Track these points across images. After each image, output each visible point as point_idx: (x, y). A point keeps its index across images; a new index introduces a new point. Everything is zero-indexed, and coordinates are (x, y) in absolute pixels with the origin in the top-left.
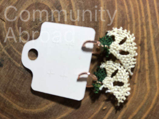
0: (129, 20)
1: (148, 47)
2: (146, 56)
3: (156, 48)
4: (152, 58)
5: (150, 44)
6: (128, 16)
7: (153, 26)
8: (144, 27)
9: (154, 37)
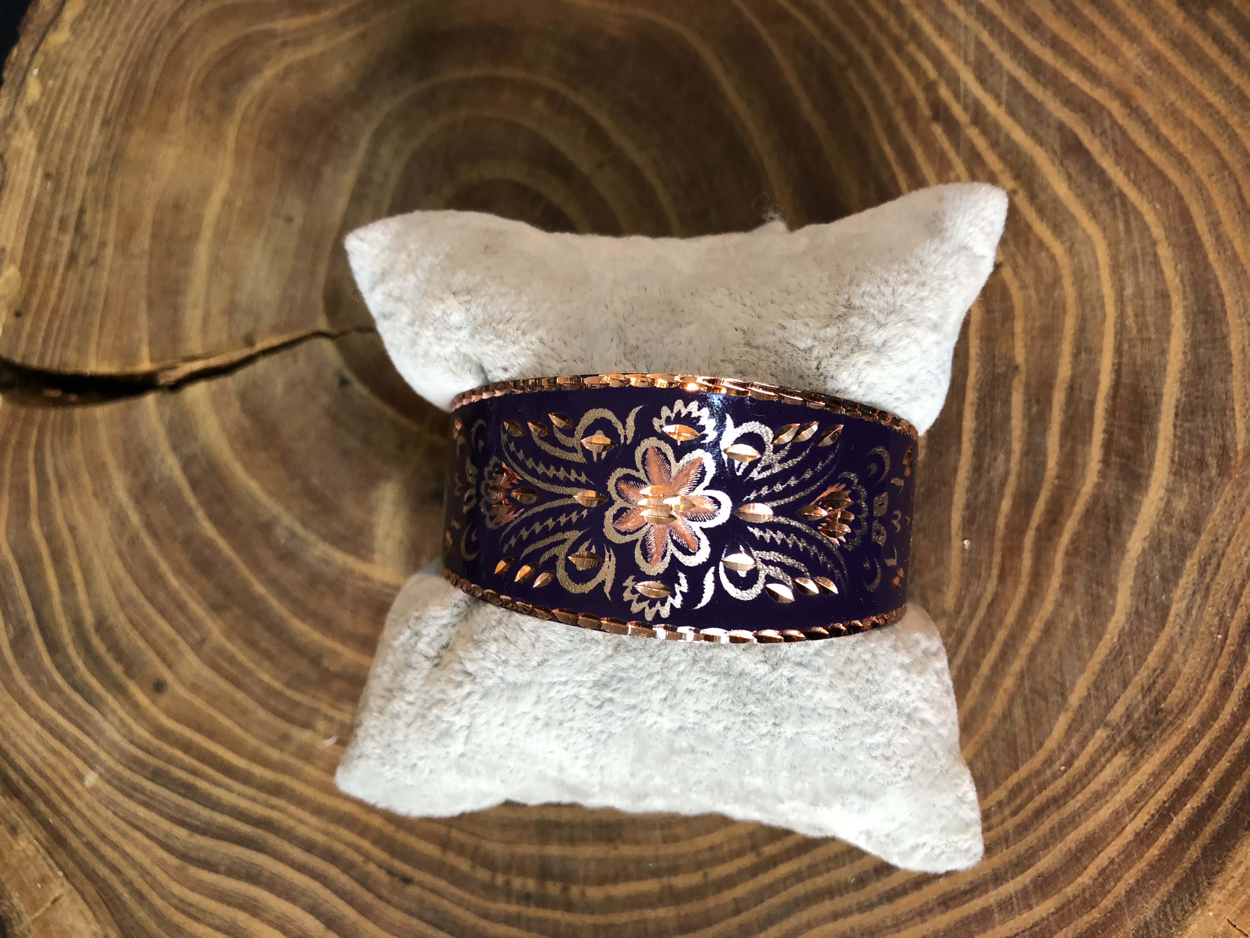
0: (841, 59)
1: (966, 108)
2: (981, 144)
3: (997, 97)
4: (1008, 137)
5: (967, 93)
6: (828, 45)
7: (940, 29)
8: (912, 48)
9: (967, 63)
